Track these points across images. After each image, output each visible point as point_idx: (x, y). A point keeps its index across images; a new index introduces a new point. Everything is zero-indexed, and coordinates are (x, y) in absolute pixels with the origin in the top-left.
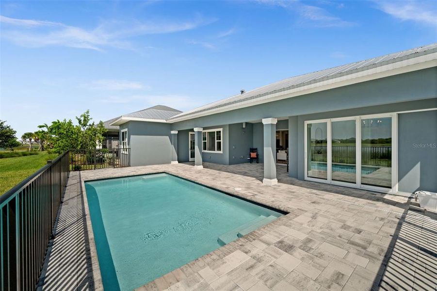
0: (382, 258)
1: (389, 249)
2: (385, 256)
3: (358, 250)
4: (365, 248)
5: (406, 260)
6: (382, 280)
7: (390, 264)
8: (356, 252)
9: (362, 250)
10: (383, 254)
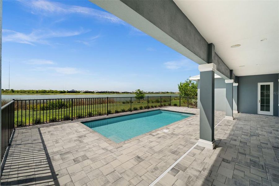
0: (50, 156)
1: (51, 163)
2: (50, 158)
3: (62, 152)
4: (61, 154)
5: (40, 164)
6: (44, 150)
7: (45, 156)
8: (62, 151)
9: (61, 153)
10: (51, 158)
